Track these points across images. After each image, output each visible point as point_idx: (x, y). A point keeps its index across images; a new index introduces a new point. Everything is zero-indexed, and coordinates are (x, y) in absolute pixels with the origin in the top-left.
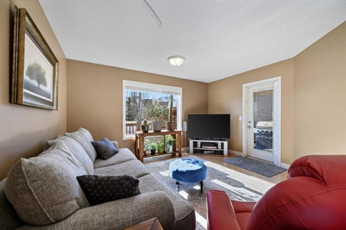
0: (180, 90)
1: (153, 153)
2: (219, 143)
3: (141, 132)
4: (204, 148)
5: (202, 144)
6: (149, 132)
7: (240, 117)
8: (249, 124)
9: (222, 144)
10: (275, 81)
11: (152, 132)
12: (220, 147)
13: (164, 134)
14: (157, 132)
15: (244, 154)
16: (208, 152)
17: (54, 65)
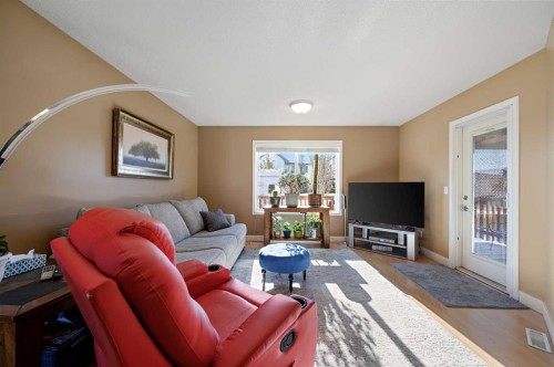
0: (338, 145)
1: (287, 236)
2: (401, 234)
3: (269, 206)
4: (373, 239)
5: (370, 233)
6: (280, 206)
7: (446, 188)
8: (465, 203)
9: (405, 236)
10: (508, 107)
11: (285, 207)
12: (401, 242)
13: (304, 211)
14: (292, 208)
15: (452, 261)
16: (380, 248)
17: (169, 139)
